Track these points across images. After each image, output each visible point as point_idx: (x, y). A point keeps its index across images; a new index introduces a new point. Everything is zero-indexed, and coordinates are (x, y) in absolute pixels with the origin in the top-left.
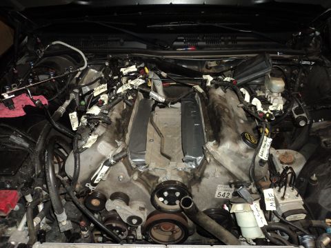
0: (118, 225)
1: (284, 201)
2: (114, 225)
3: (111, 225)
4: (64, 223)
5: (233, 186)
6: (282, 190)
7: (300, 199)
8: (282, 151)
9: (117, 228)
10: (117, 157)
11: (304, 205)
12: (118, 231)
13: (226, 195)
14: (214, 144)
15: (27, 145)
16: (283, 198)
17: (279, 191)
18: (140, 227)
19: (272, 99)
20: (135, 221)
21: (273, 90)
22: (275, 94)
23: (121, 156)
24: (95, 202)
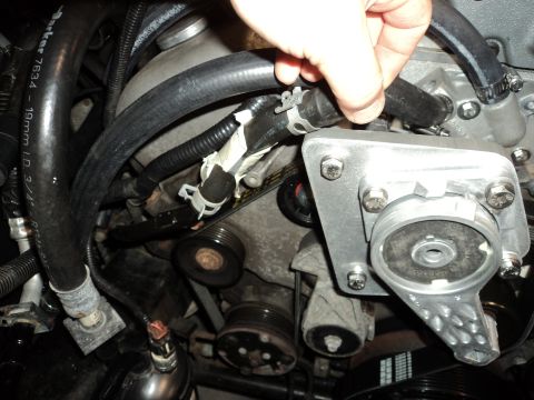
0: (278, 341)
2: (265, 338)
3: (256, 337)
4: (91, 319)
9: (268, 347)
12: (267, 356)
20: (333, 343)
24: (207, 258)
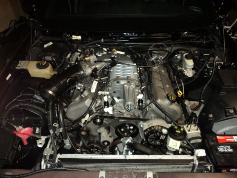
0: (98, 146)
1: (190, 132)
2: (95, 146)
4: (68, 145)
6: (189, 126)
7: (199, 131)
8: (192, 103)
9: (96, 148)
10: (97, 109)
11: (201, 135)
15: (43, 101)
16: (189, 131)
17: (188, 127)
18: (108, 147)
19: (186, 72)
20: (106, 143)
21: (187, 67)
22: (188, 70)
23: (99, 108)
24: (83, 133)
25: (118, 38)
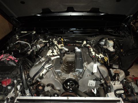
1: (115, 86)
4: (28, 94)
5: (95, 80)
6: (114, 82)
7: (121, 85)
8: (115, 70)
11: (123, 87)
13: (92, 85)
14: (87, 64)
20: (56, 95)
22: (110, 47)
24: (40, 88)
25: (66, 32)
